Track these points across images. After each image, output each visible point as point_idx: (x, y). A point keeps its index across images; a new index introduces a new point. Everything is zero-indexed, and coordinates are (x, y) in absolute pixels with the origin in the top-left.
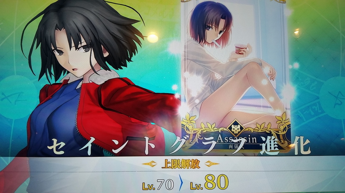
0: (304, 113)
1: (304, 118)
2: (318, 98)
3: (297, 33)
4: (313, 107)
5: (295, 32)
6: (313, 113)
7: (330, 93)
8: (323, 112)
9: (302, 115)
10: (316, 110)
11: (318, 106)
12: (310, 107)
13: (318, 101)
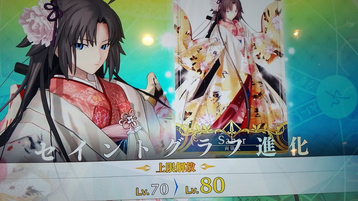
1: (301, 118)
2: (315, 97)
3: (296, 34)
4: (311, 107)
6: (310, 113)
7: (327, 92)
8: (320, 111)
9: (299, 115)
10: (313, 109)
11: (315, 105)
12: (307, 107)
13: (315, 100)
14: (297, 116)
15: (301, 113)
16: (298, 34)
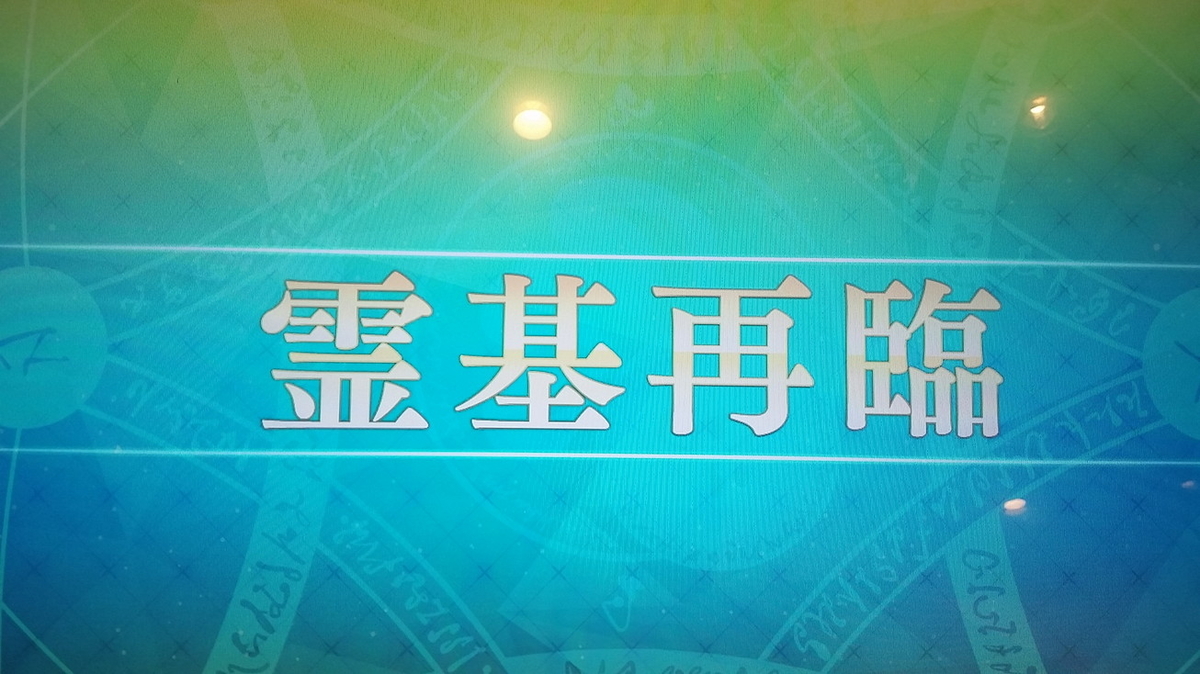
0: (1087, 419)
1: (1084, 437)
2: (1136, 364)
3: (1038, 111)
4: (1121, 399)
5: (1033, 111)
6: (1117, 421)
7: (1182, 347)
8: (1155, 416)
9: (1077, 429)
10: (1130, 408)
11: (1136, 394)
12: (1108, 398)
13: (1136, 374)
14: (1073, 431)
15: (1088, 419)
16: (1046, 112)
